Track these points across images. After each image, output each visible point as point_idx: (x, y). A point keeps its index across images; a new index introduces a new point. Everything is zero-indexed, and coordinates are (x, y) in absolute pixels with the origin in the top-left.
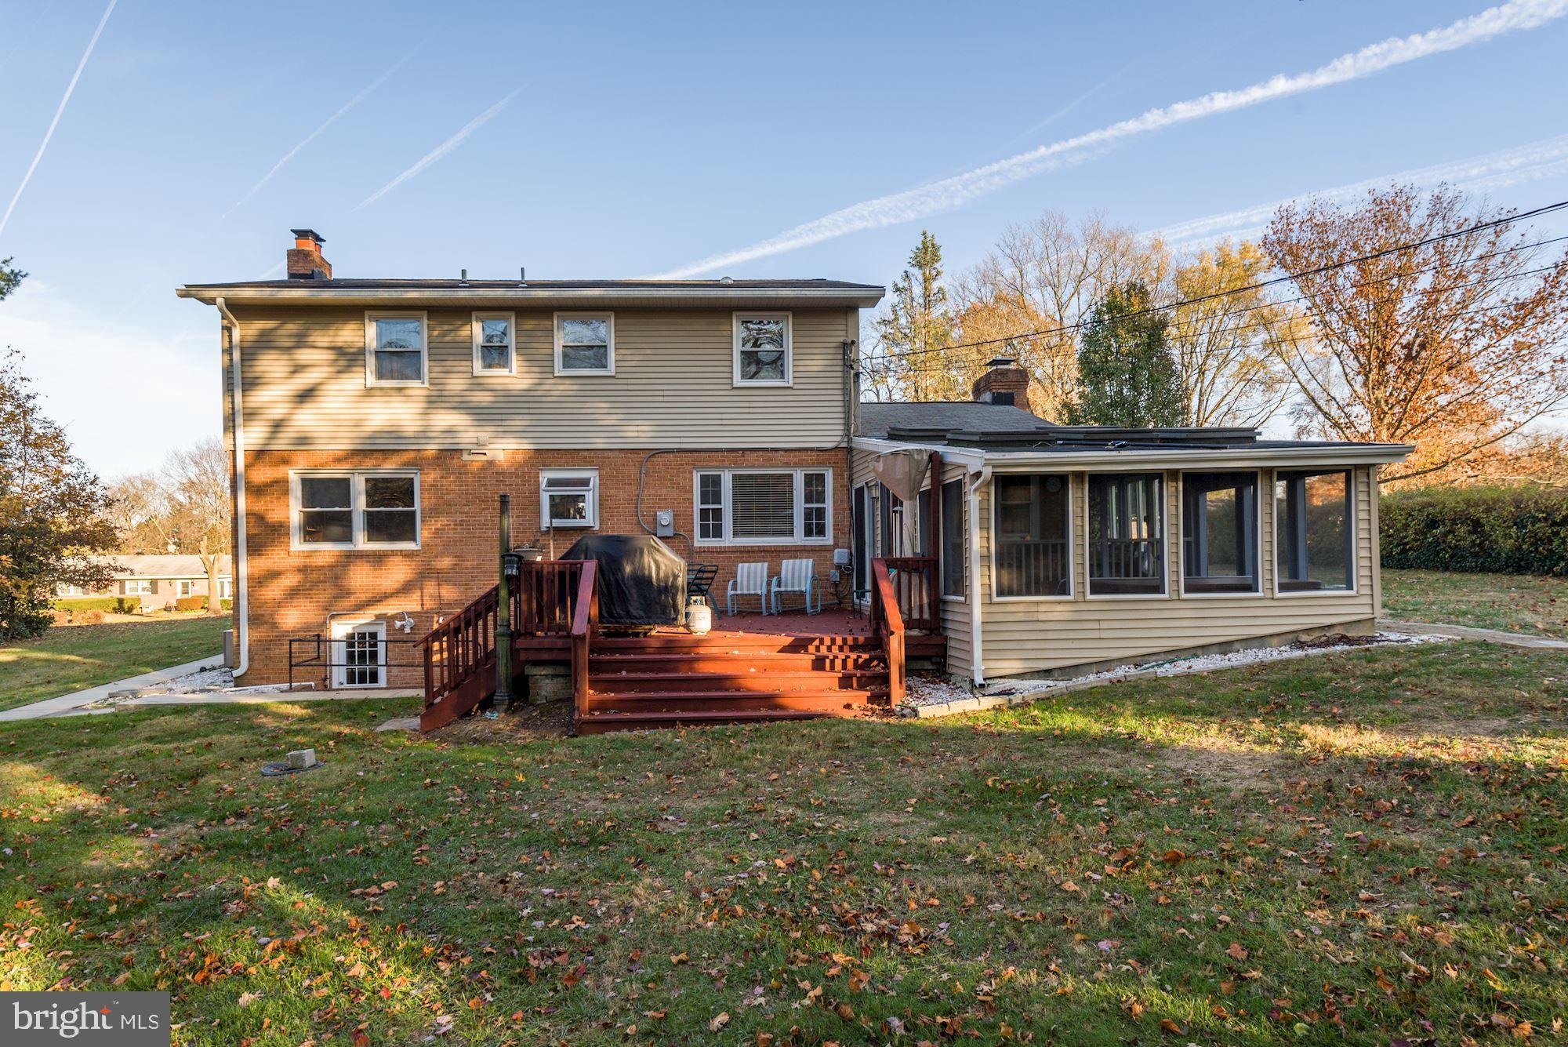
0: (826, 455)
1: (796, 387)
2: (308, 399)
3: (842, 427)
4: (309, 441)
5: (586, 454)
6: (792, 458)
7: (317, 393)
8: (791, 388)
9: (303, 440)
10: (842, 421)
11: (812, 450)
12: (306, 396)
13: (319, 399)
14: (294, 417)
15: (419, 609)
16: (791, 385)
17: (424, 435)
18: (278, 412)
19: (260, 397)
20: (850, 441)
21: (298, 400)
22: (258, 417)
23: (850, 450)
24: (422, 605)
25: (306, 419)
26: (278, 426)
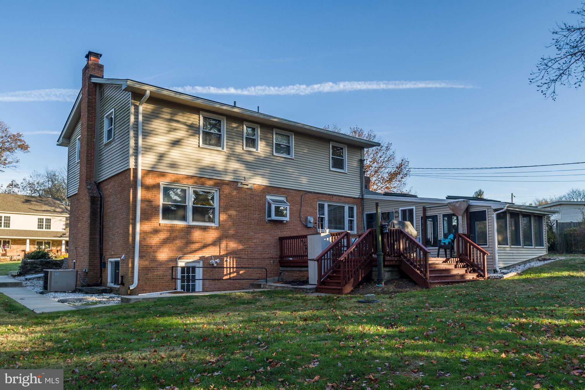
0: (355, 200)
1: (348, 173)
2: (177, 146)
3: (360, 190)
4: (176, 166)
5: (283, 190)
6: (347, 200)
7: (180, 143)
8: (346, 173)
9: (173, 165)
10: (360, 188)
11: (351, 197)
12: (176, 143)
13: (180, 146)
14: (169, 153)
15: (218, 254)
16: (346, 172)
17: (225, 172)
18: (162, 149)
19: (153, 140)
20: (362, 196)
21: (171, 145)
22: (151, 150)
23: (362, 199)
24: (220, 253)
25: (175, 154)
26: (161, 156)
